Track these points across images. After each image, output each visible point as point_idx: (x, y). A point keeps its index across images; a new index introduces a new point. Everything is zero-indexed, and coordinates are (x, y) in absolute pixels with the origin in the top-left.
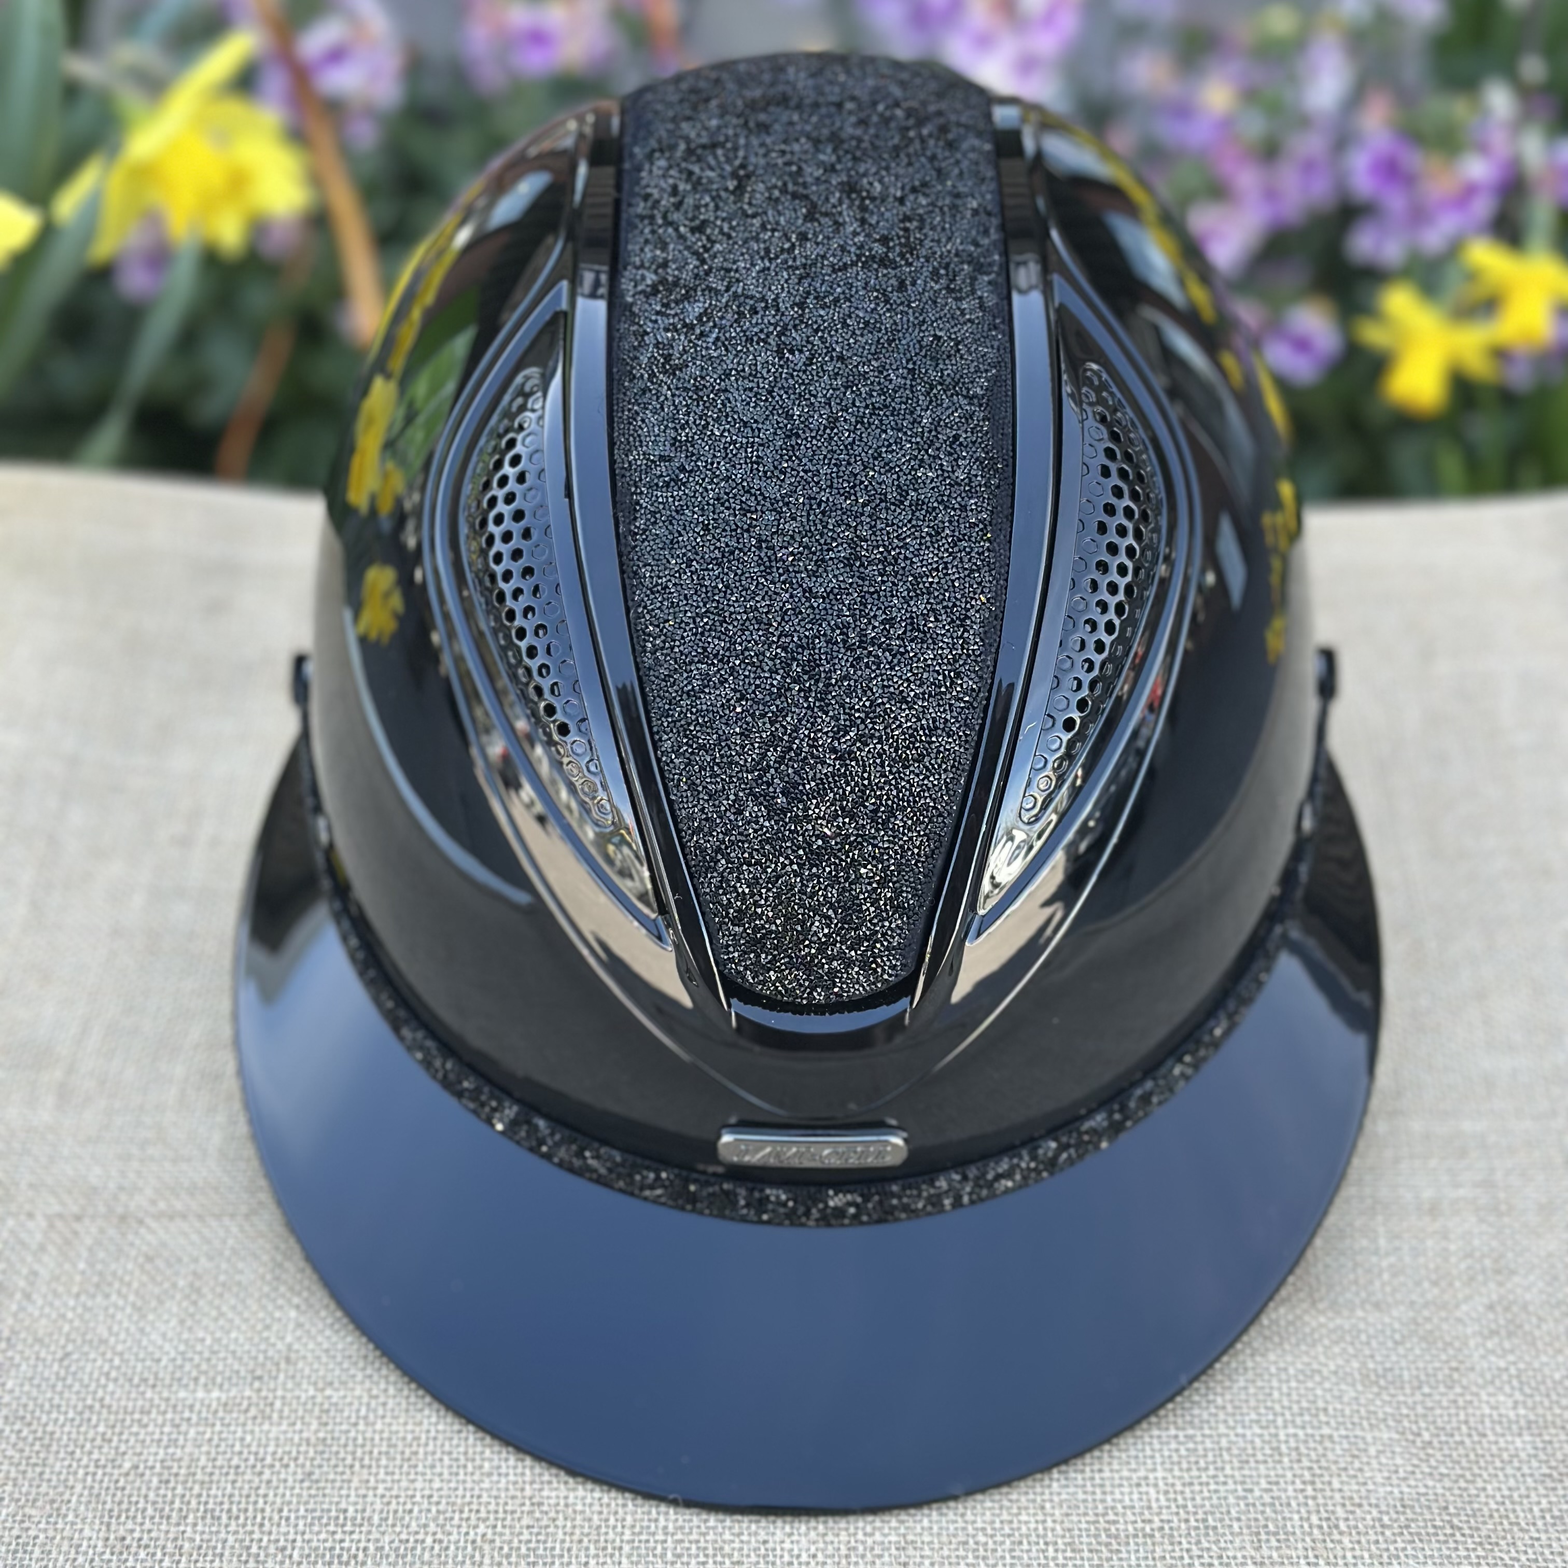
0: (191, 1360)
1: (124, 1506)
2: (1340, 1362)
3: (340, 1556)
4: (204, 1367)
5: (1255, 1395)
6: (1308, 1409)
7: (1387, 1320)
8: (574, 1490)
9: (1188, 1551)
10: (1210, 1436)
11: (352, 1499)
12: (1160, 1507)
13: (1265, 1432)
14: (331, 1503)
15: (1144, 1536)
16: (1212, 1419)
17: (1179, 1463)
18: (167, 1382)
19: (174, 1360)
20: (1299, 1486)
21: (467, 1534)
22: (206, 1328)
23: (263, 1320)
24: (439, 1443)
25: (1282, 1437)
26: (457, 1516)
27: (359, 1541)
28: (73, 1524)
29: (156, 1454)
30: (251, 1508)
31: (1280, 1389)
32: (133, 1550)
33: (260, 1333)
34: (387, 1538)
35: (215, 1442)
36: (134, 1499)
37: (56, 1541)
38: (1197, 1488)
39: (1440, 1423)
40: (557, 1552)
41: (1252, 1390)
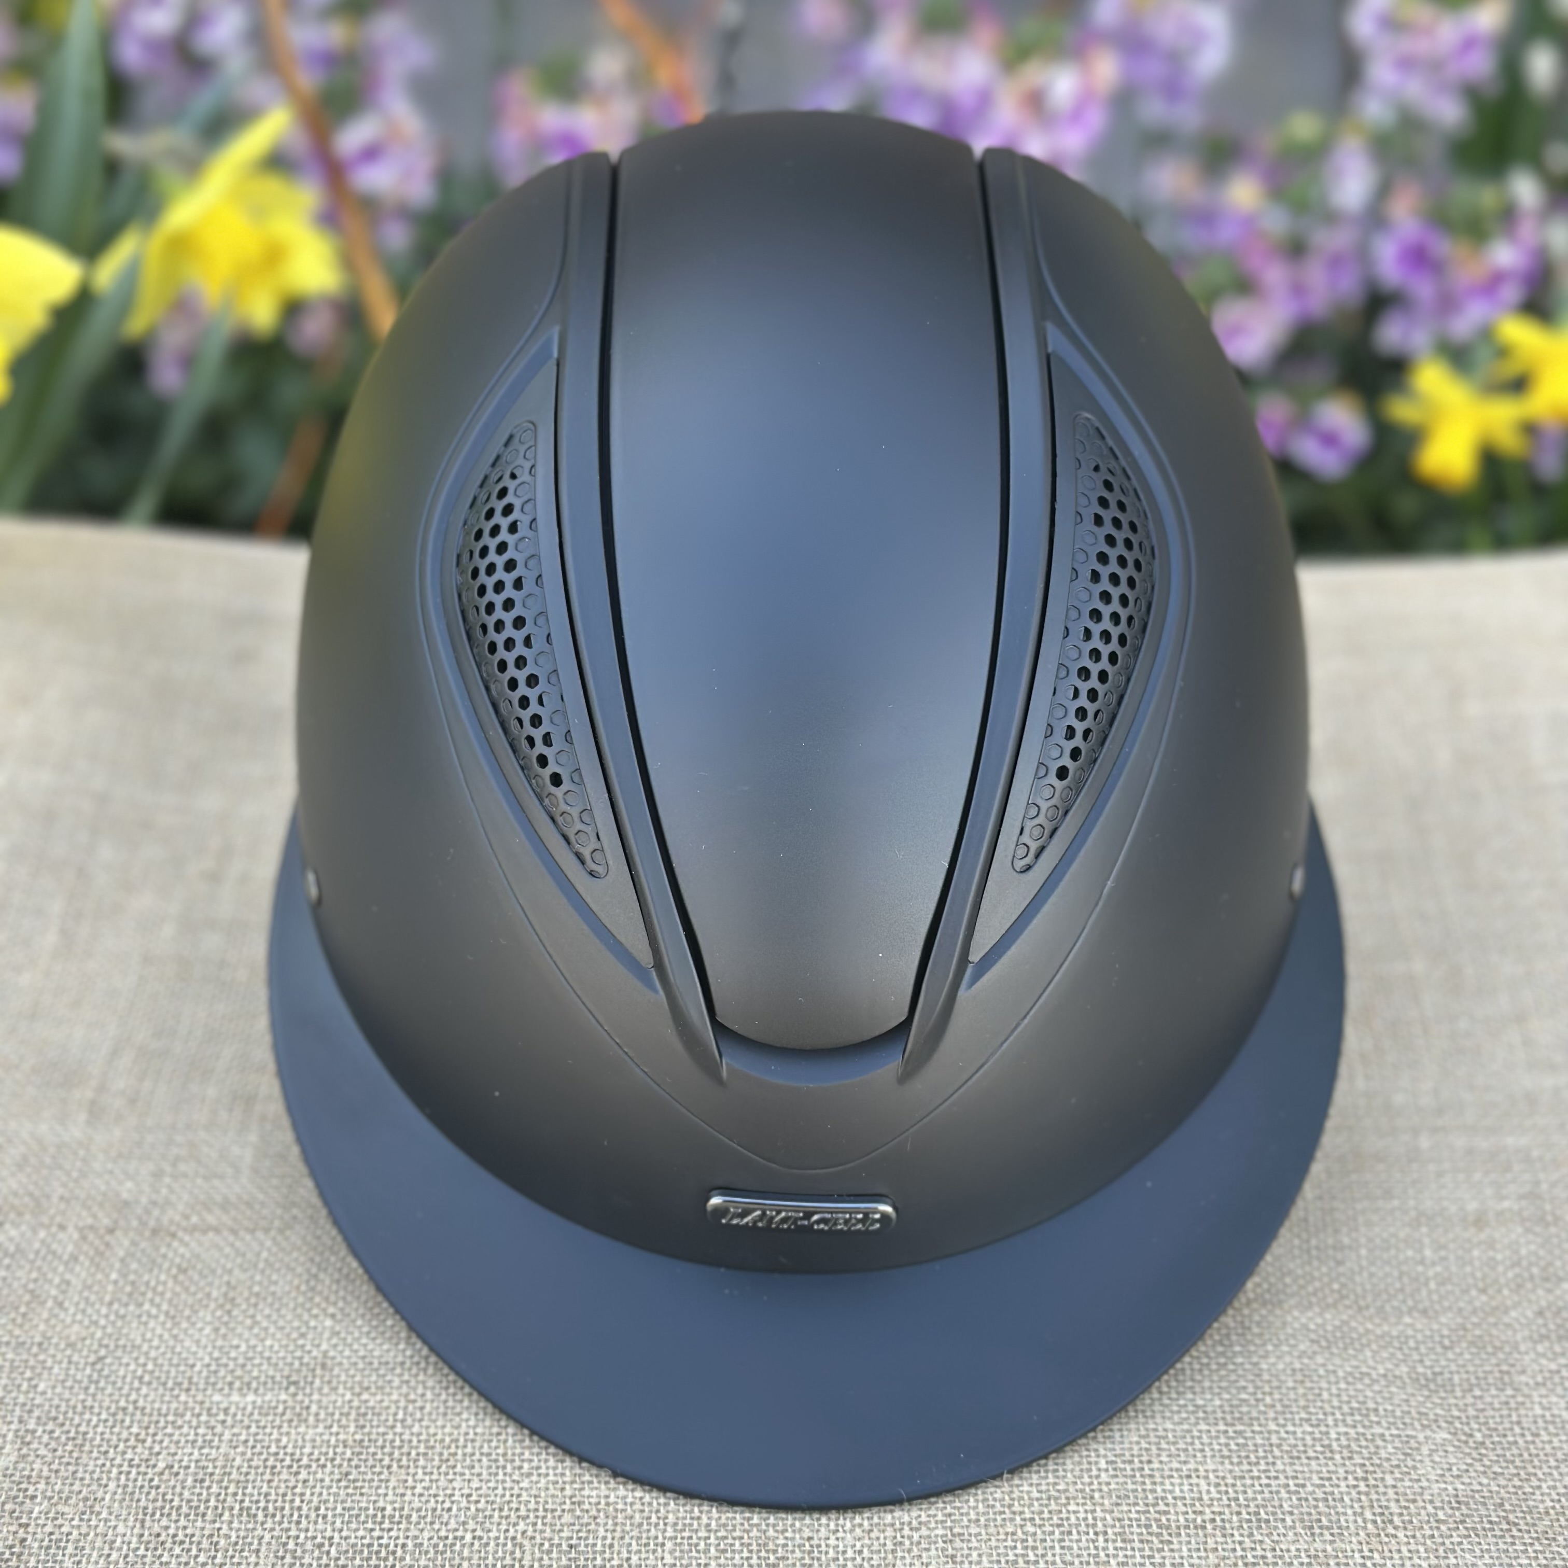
0: (226, 1365)
1: (159, 1504)
2: (1389, 1366)
3: (378, 1552)
4: (239, 1372)
5: (1305, 1395)
6: (1359, 1409)
7: (1435, 1327)
8: (615, 1489)
9: (1240, 1543)
10: (1261, 1432)
11: (389, 1498)
12: (1212, 1499)
13: (1316, 1431)
14: (369, 1502)
15: (1196, 1528)
16: (1262, 1417)
17: (1229, 1457)
18: (201, 1386)
19: (208, 1365)
20: (1352, 1482)
21: (507, 1531)
22: (240, 1336)
23: (299, 1328)
24: (477, 1444)
25: (1333, 1436)
26: (496, 1514)
27: (397, 1538)
28: (106, 1521)
29: (191, 1454)
30: (287, 1506)
31: (1329, 1390)
32: (168, 1545)
33: (295, 1340)
34: (426, 1534)
35: (250, 1443)
36: (169, 1497)
37: (90, 1538)
38: (1249, 1482)
39: (1492, 1425)
40: (599, 1548)
41: (1301, 1391)
